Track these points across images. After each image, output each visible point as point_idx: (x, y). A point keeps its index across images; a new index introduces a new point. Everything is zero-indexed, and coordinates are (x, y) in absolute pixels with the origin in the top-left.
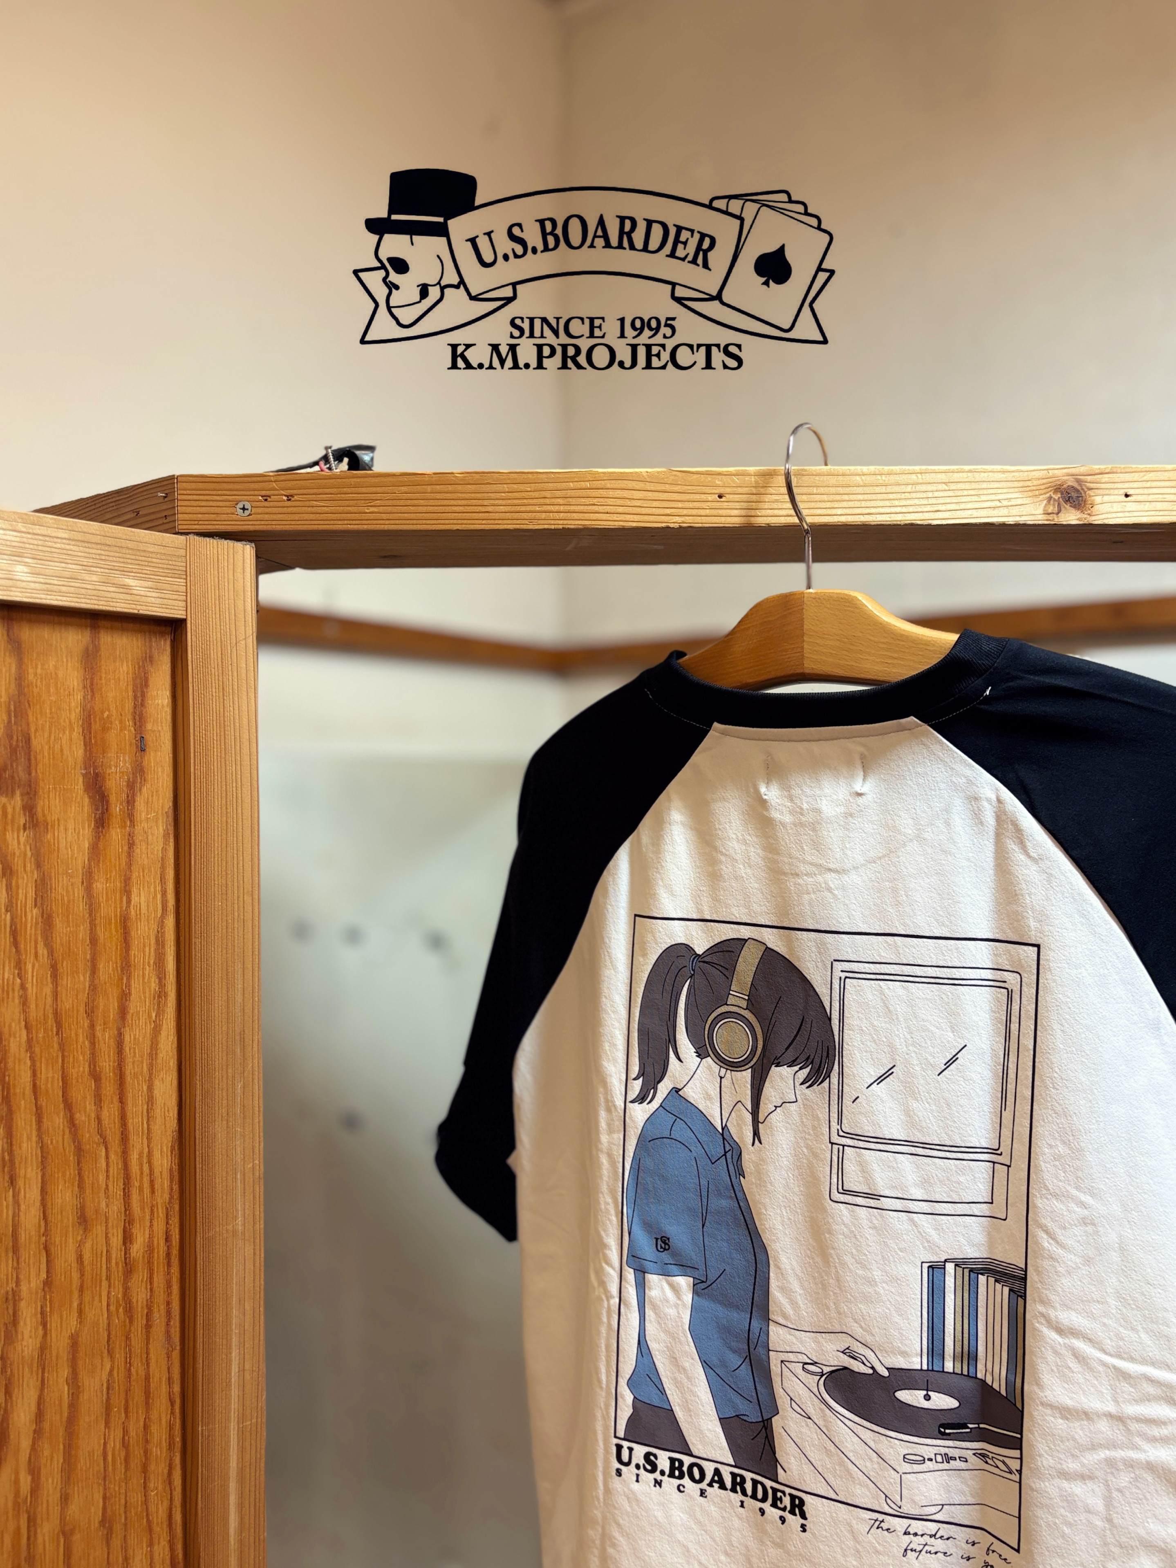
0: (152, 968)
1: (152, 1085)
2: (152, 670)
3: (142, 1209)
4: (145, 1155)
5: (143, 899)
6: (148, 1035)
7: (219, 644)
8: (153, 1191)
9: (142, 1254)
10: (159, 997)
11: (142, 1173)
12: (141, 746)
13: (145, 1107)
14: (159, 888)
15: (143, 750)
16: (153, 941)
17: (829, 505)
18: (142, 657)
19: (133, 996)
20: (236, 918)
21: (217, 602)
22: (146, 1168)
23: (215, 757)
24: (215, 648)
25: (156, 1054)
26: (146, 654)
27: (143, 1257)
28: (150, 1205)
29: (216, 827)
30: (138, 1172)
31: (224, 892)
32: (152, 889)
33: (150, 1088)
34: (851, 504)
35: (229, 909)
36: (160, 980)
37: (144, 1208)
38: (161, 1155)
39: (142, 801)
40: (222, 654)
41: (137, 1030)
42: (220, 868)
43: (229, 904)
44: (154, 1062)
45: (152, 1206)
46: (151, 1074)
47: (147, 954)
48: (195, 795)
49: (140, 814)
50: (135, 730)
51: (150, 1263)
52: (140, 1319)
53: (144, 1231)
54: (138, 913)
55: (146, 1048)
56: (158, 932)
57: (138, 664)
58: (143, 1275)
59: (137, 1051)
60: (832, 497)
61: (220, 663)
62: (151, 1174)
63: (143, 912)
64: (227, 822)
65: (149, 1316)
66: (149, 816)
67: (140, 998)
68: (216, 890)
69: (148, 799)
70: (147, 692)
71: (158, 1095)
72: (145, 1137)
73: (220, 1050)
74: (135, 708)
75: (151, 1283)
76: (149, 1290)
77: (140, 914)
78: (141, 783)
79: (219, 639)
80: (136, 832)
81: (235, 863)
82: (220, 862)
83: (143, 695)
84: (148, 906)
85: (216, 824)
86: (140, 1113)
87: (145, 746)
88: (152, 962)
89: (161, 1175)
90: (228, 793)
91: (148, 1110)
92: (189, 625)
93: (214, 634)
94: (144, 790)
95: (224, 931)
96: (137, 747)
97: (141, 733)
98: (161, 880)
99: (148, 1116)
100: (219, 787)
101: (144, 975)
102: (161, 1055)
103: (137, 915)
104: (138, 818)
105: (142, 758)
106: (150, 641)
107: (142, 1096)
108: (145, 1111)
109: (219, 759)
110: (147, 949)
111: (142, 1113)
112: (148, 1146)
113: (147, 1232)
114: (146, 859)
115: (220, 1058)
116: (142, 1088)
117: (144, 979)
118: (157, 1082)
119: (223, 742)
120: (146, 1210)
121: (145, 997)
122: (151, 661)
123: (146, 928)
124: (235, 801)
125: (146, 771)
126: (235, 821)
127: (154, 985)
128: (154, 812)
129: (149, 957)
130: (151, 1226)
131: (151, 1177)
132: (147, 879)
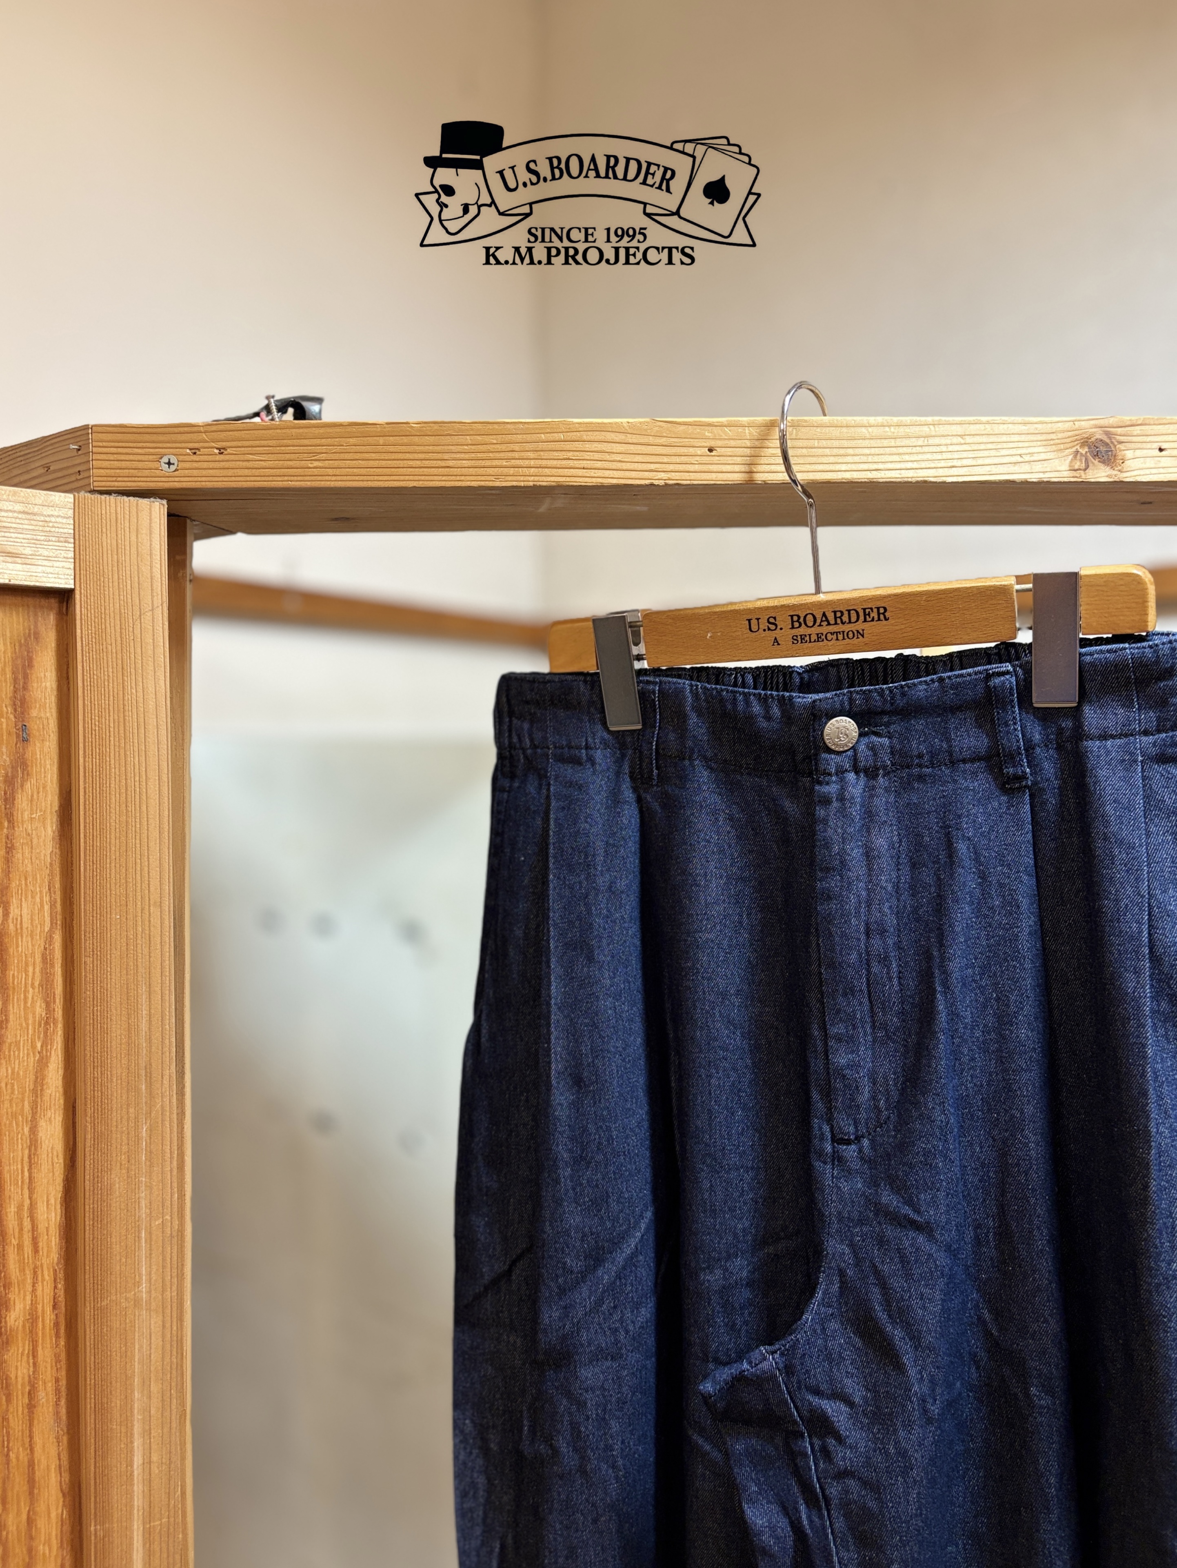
0: (37, 990)
1: (36, 1126)
2: (38, 648)
3: (22, 1270)
4: (26, 1208)
5: (25, 911)
6: (31, 1068)
7: (118, 617)
8: (36, 1250)
9: (21, 1323)
10: (47, 1023)
11: (21, 1229)
12: (23, 735)
13: (27, 1152)
14: (46, 899)
15: (25, 740)
16: (38, 959)
17: (832, 459)
18: (24, 634)
19: (11, 1024)
20: (139, 933)
21: (115, 569)
22: (27, 1223)
23: (112, 748)
24: (112, 621)
25: (42, 1090)
26: (30, 630)
27: (24, 1326)
28: (32, 1267)
29: (113, 828)
30: (16, 1226)
31: (124, 903)
32: (38, 900)
33: (33, 1130)
34: (856, 459)
35: (130, 923)
36: (48, 1004)
37: (24, 1270)
38: (47, 1208)
39: (24, 798)
40: (121, 629)
41: (17, 1062)
42: (118, 876)
43: (130, 916)
44: (39, 1100)
45: (35, 1268)
46: (34, 1114)
47: (30, 974)
48: (85, 792)
49: (22, 814)
50: (15, 717)
51: (32, 1332)
52: (20, 1397)
53: (25, 1296)
54: (19, 926)
55: (29, 1083)
56: (45, 949)
57: (20, 641)
58: (24, 1346)
59: (16, 1087)
60: (835, 451)
61: (119, 639)
62: (33, 1230)
63: (25, 926)
64: (127, 822)
65: (32, 1394)
66: (34, 816)
67: (21, 1025)
68: (113, 900)
69: (32, 796)
70: (32, 674)
71: (43, 1138)
72: (26, 1187)
73: (119, 1087)
74: (15, 692)
75: (34, 1356)
76: (31, 1364)
77: (21, 928)
78: (23, 777)
79: (117, 611)
80: (17, 833)
81: (138, 869)
82: (118, 869)
83: (26, 677)
84: (32, 920)
85: (113, 824)
86: (19, 1159)
87: (29, 735)
88: (37, 984)
89: (47, 1231)
90: (129, 789)
91: (30, 1157)
92: (77, 596)
93: (111, 605)
94: (28, 786)
95: (124, 948)
96: (18, 736)
97: (23, 721)
98: (49, 889)
99: (30, 1162)
100: (117, 781)
101: (26, 998)
102: (49, 1092)
103: (17, 930)
104: (20, 818)
105: (24, 749)
106: (36, 615)
107: (22, 1139)
108: (26, 1156)
109: (117, 750)
110: (31, 969)
111: (22, 1160)
112: (30, 1198)
113: (28, 1298)
114: (29, 865)
115: (119, 1097)
116: (23, 1129)
117: (26, 1002)
118: (42, 1123)
119: (122, 728)
120: (28, 1272)
121: (27, 1024)
122: (37, 636)
123: (30, 944)
124: (137, 797)
125: (30, 764)
126: (138, 820)
127: (39, 1009)
128: (41, 811)
129: (33, 978)
130: (34, 1290)
131: (33, 1234)
132: (31, 887)
